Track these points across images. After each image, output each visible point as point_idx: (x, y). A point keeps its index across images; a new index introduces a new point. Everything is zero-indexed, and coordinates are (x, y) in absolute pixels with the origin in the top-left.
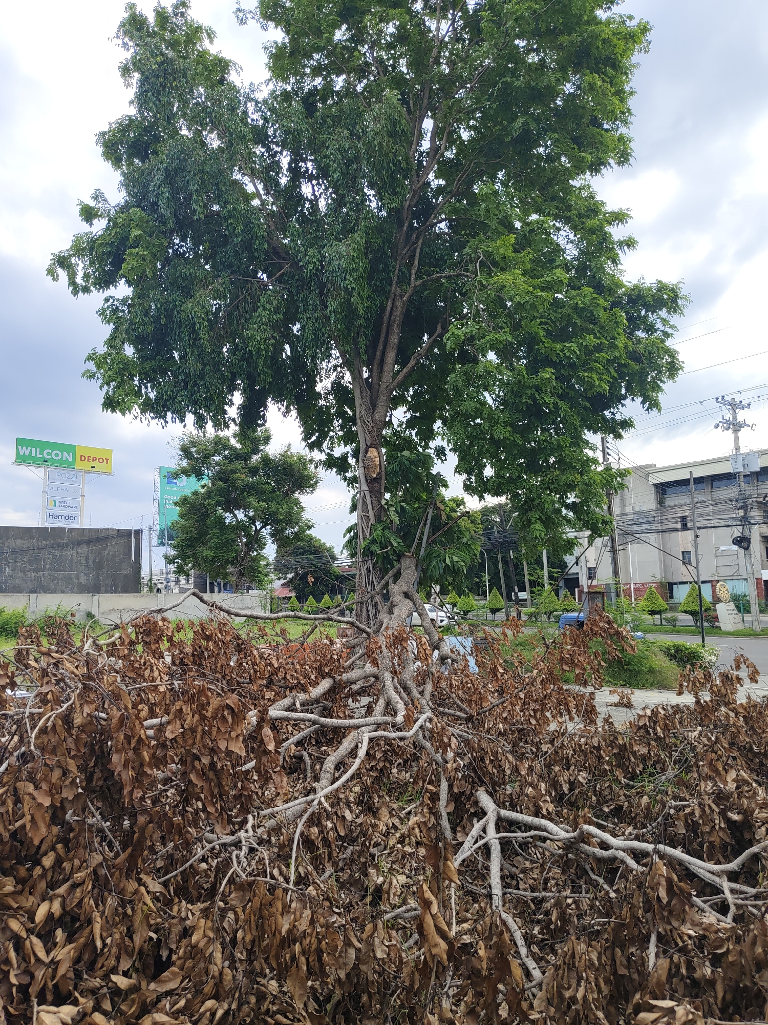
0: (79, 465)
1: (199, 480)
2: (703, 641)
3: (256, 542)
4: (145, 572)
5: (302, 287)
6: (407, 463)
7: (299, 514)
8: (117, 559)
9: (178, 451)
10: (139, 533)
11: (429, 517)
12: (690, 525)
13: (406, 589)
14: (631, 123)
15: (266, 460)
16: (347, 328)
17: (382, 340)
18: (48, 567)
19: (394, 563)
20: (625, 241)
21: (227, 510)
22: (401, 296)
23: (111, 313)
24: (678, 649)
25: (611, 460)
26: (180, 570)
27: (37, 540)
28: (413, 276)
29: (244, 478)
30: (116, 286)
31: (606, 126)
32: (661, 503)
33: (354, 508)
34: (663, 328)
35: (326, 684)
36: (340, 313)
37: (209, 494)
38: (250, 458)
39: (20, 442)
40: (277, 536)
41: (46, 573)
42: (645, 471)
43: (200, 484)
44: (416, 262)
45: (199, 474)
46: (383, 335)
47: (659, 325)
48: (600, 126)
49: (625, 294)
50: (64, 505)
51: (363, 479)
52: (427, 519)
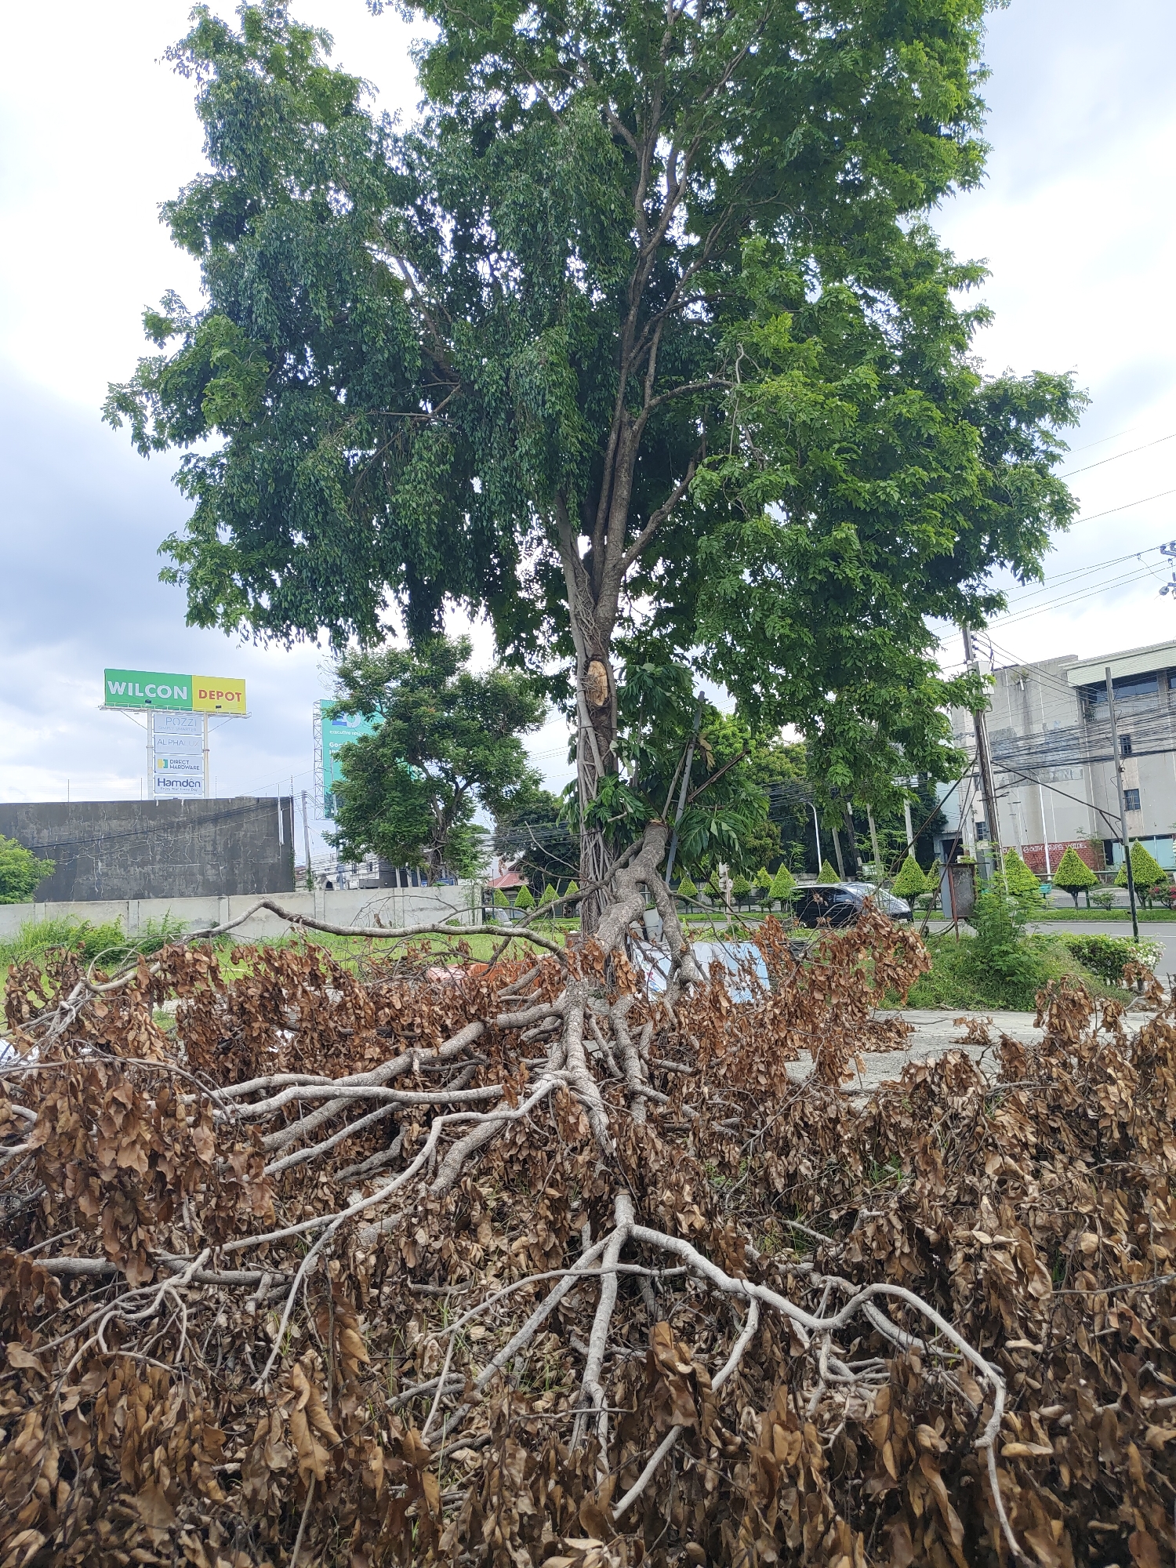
0: (198, 704)
1: (368, 719)
2: (1136, 933)
3: (457, 805)
4: (299, 861)
5: (479, 419)
6: (649, 681)
7: (519, 762)
8: (259, 843)
9: (336, 678)
10: (287, 802)
11: (689, 763)
12: (1135, 748)
13: (643, 876)
14: (985, 122)
15: (467, 683)
16: (549, 477)
17: (605, 493)
18: (158, 857)
19: (633, 835)
20: (973, 313)
21: (413, 760)
22: (631, 423)
23: (195, 479)
24: (1094, 948)
25: (980, 657)
26: (349, 855)
27: (141, 819)
28: (648, 391)
29: (431, 713)
30: (205, 437)
31: (944, 131)
32: (1088, 716)
33: (573, 755)
34: (1044, 447)
35: (470, 1031)
36: (536, 456)
37: (383, 741)
38: (442, 681)
39: (111, 675)
40: (490, 798)
41: (157, 867)
42: (1058, 668)
43: (371, 724)
44: (652, 370)
45: (367, 710)
46: (606, 486)
47: (1038, 443)
48: (935, 131)
49: (984, 397)
50: (179, 764)
51: (583, 710)
52: (685, 765)
